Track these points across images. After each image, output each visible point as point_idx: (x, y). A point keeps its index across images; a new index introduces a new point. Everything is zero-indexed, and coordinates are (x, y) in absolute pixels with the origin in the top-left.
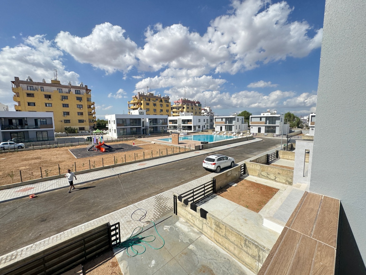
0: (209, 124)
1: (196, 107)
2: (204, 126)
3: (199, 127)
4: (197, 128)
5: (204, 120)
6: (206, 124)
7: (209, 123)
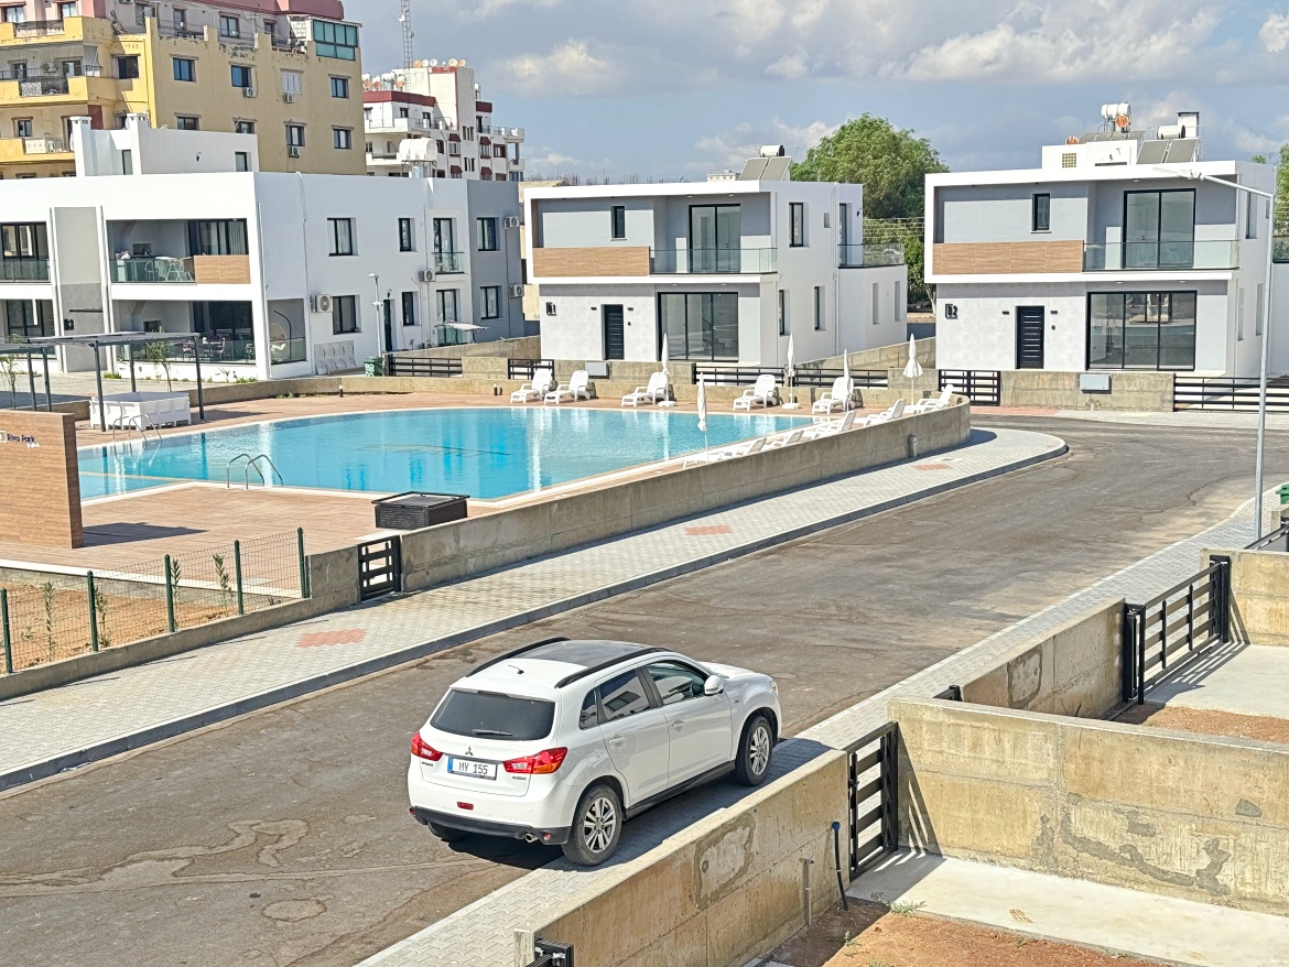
0: (463, 283)
1: (293, 61)
2: (408, 298)
3: (345, 315)
4: (319, 327)
5: (405, 224)
6: (424, 276)
7: (464, 261)
